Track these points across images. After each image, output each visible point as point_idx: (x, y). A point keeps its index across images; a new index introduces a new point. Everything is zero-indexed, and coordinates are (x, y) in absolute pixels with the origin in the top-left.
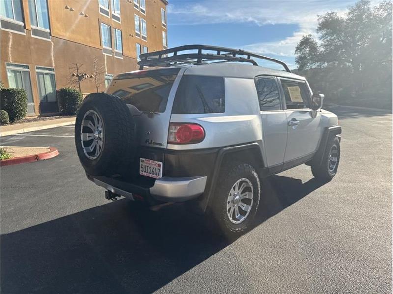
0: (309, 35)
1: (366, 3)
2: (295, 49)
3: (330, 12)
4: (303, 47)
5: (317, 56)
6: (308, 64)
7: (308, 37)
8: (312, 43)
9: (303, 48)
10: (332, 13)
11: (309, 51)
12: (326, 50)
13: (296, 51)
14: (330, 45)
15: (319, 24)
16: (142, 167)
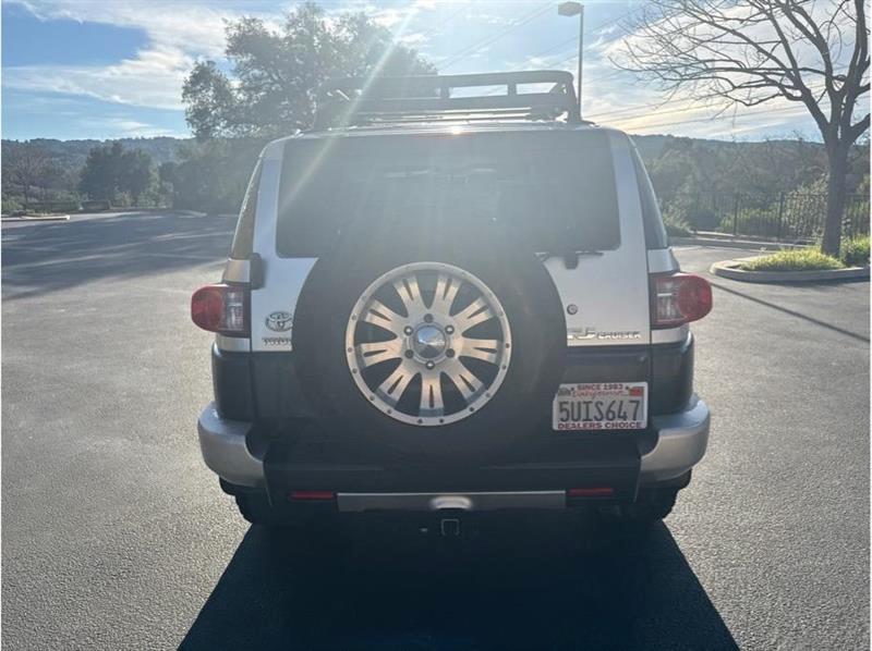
0: (208, 62)
1: (316, 10)
2: (182, 91)
3: (248, 17)
4: (198, 87)
5: (234, 111)
6: (218, 128)
7: (206, 65)
8: (218, 80)
9: (200, 90)
10: (254, 20)
11: (216, 98)
12: (250, 99)
13: (184, 95)
14: (257, 89)
15: (230, 40)
16: (562, 410)
